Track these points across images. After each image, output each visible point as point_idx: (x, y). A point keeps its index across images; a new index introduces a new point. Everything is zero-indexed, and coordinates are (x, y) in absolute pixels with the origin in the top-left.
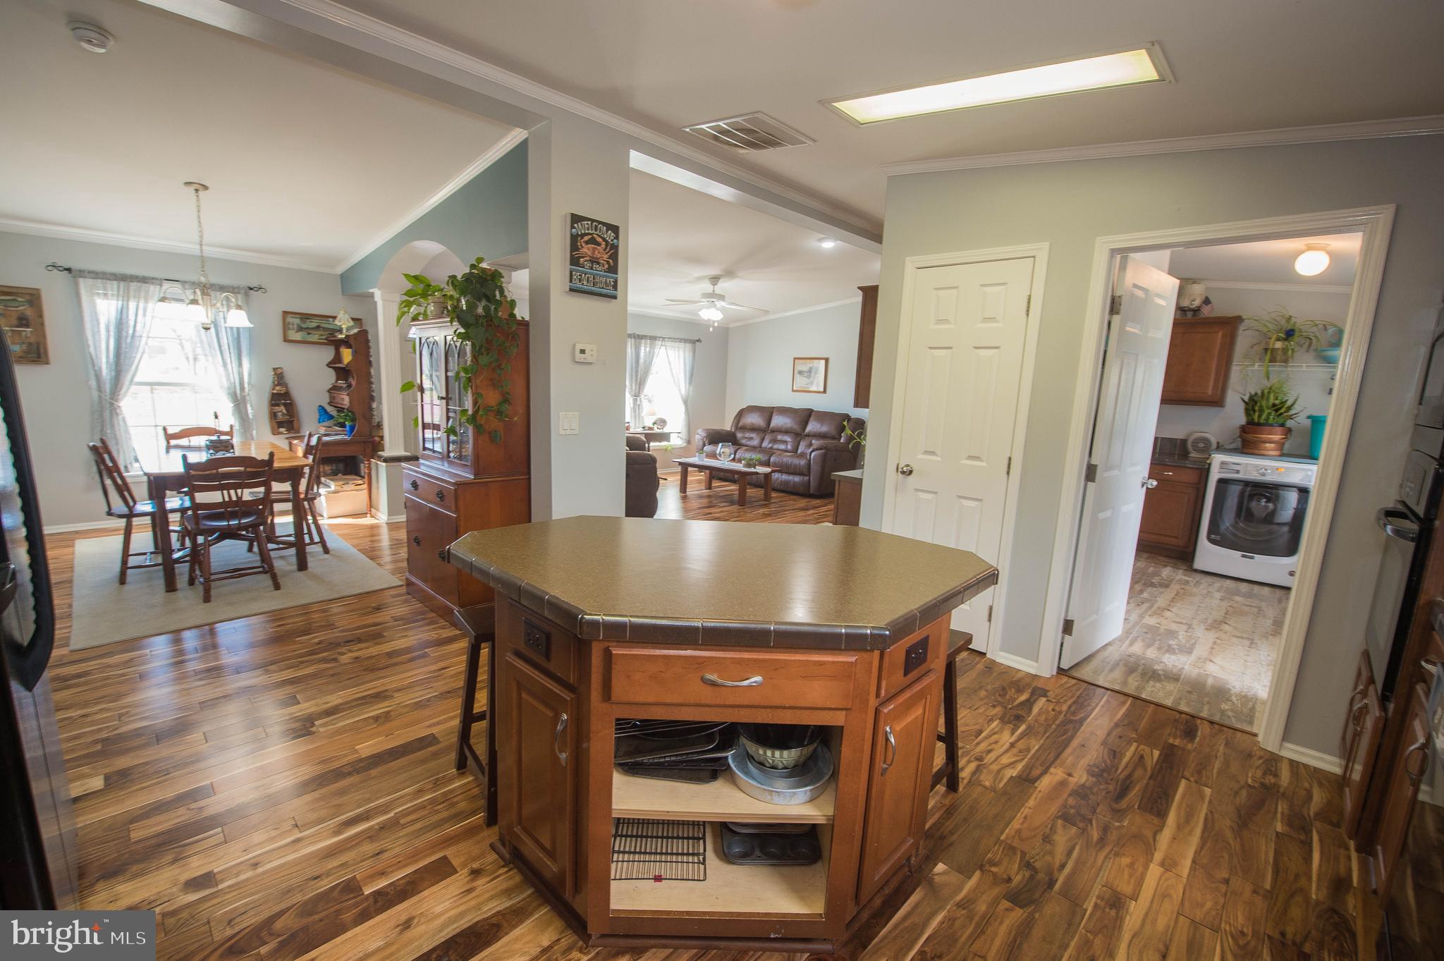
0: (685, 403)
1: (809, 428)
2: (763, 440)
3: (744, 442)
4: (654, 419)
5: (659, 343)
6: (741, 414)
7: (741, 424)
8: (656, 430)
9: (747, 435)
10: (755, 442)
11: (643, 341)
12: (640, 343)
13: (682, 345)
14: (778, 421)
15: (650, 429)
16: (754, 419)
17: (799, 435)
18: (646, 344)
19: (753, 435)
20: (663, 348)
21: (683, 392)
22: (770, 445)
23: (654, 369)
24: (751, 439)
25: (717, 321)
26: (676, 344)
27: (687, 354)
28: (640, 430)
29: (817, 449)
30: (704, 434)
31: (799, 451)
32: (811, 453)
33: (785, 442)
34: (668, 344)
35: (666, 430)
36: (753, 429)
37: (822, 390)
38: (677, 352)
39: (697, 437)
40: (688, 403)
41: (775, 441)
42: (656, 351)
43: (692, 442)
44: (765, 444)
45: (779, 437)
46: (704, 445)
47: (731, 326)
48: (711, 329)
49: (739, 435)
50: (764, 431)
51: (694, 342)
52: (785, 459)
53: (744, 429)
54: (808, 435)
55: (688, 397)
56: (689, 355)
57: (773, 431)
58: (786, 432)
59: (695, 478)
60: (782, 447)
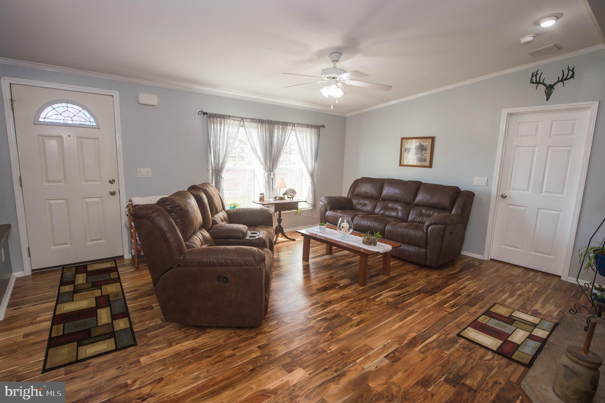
0: (312, 175)
1: (420, 198)
2: (375, 207)
3: (359, 207)
4: (283, 191)
5: (289, 128)
6: (356, 183)
7: (356, 192)
8: (287, 200)
9: (361, 201)
10: (369, 208)
11: (276, 126)
12: (273, 128)
13: (309, 130)
14: (387, 191)
15: (281, 199)
16: (365, 188)
17: (409, 205)
18: (278, 129)
19: (366, 202)
20: (293, 132)
21: (310, 166)
22: (382, 212)
23: (286, 149)
24: (365, 205)
25: (338, 98)
26: (304, 129)
27: (313, 137)
28: (272, 201)
29: (435, 224)
30: (325, 201)
31: (410, 219)
32: (428, 226)
33: (396, 210)
34: (298, 129)
35: (295, 200)
36: (366, 196)
37: (428, 165)
38: (304, 135)
39: (321, 203)
40: (314, 175)
41: (386, 208)
42: (288, 134)
43: (317, 205)
44: (377, 211)
45: (390, 205)
46: (326, 211)
47: (347, 115)
48: (332, 107)
49: (355, 201)
50: (376, 198)
51: (318, 128)
52: (400, 230)
53: (358, 196)
54: (418, 205)
55: (313, 171)
56: (314, 138)
57: (385, 200)
58: (396, 200)
59: (317, 249)
60: (394, 214)
